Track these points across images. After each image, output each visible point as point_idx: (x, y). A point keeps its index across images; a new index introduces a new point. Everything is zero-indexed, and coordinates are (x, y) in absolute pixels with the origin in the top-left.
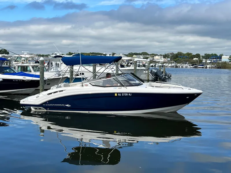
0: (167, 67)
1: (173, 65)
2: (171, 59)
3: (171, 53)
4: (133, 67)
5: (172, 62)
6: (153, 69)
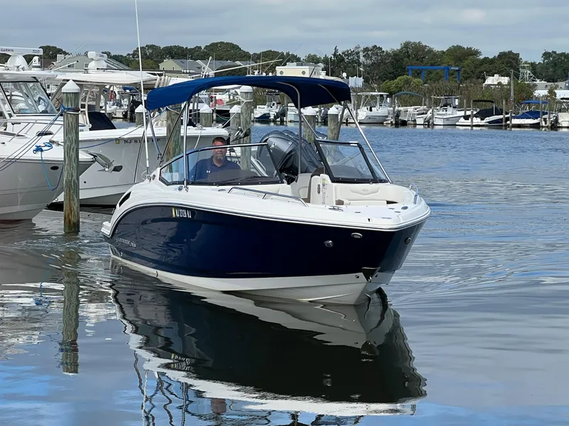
0: (347, 123)
1: (379, 111)
2: (366, 80)
3: (366, 50)
4: (162, 125)
5: (372, 96)
6: (271, 133)
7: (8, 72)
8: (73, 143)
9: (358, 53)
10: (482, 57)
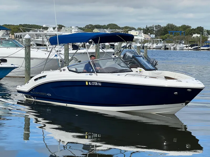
1: (160, 45)
2: (156, 36)
3: (156, 26)
4: (94, 49)
5: (157, 40)
6: (127, 51)
7: (48, 32)
8: (67, 54)
9: (153, 27)
10: (192, 28)
